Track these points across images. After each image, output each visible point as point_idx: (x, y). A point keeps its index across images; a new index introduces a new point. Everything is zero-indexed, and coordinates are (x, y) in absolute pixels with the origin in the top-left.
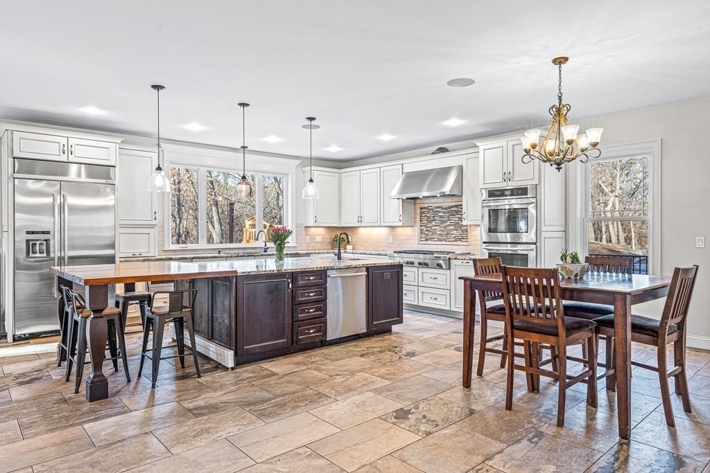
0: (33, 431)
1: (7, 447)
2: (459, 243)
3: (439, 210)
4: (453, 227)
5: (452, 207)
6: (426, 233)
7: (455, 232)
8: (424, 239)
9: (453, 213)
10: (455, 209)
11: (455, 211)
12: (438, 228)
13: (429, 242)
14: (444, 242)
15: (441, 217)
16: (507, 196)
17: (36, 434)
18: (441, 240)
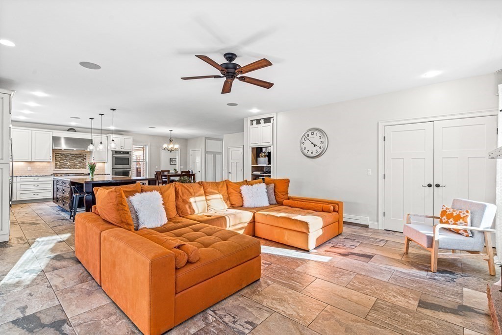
3: (69, 155)
4: (78, 163)
5: (77, 154)
6: (60, 165)
7: (79, 165)
9: (78, 157)
10: (79, 155)
12: (68, 163)
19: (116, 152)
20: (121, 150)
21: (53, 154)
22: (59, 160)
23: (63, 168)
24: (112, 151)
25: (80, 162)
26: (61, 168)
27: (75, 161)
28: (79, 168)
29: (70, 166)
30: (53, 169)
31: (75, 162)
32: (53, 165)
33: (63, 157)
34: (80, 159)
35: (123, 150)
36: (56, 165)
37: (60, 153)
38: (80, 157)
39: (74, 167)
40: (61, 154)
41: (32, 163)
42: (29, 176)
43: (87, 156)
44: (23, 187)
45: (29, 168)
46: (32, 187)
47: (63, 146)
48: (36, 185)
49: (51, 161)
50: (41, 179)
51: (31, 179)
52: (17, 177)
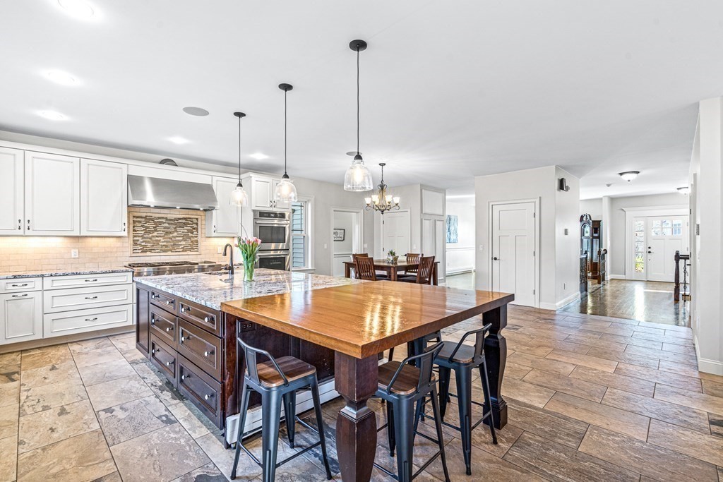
0: (577, 427)
1: (605, 426)
2: (189, 253)
3: (164, 221)
4: (181, 238)
5: (180, 219)
6: (143, 244)
7: (183, 243)
8: (140, 251)
9: (181, 225)
10: (184, 221)
11: (184, 223)
12: (161, 238)
13: (148, 254)
14: (169, 253)
15: (165, 228)
16: (272, 217)
17: (578, 422)
18: (164, 251)
19: (263, 214)
20: (270, 210)
21: (129, 217)
22: (141, 231)
23: (150, 251)
24: (254, 211)
25: (185, 237)
26: (146, 252)
27: (175, 234)
28: (184, 250)
29: (166, 246)
30: (128, 254)
31: (174, 237)
32: (128, 243)
33: (151, 225)
34: (184, 230)
35: (274, 210)
36: (135, 243)
37: (144, 215)
38: (186, 224)
39: (173, 248)
40: (145, 217)
41: (81, 240)
42: (73, 274)
43: (199, 223)
44: (59, 303)
45: (74, 253)
46: (80, 301)
47: (150, 199)
48: (91, 296)
49: (125, 234)
50: (102, 280)
51: (79, 281)
52: (43, 276)
